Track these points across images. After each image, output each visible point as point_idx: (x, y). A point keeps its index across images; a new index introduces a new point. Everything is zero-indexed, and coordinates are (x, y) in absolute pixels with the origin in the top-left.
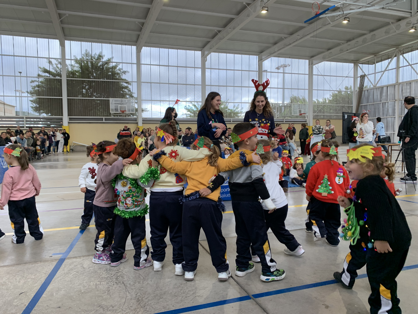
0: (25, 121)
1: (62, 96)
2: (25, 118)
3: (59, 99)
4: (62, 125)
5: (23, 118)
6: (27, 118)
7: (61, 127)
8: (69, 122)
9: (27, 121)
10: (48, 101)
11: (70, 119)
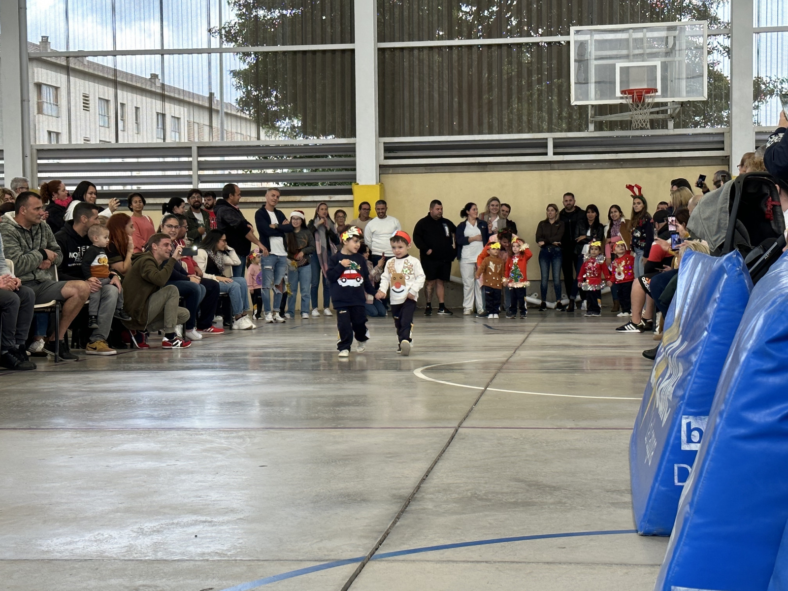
0: (195, 165)
1: (353, 40)
3: (343, 51)
4: (354, 179)
5: (185, 150)
6: (203, 150)
7: (350, 192)
8: (381, 167)
9: (202, 166)
10: (294, 70)
11: (390, 150)
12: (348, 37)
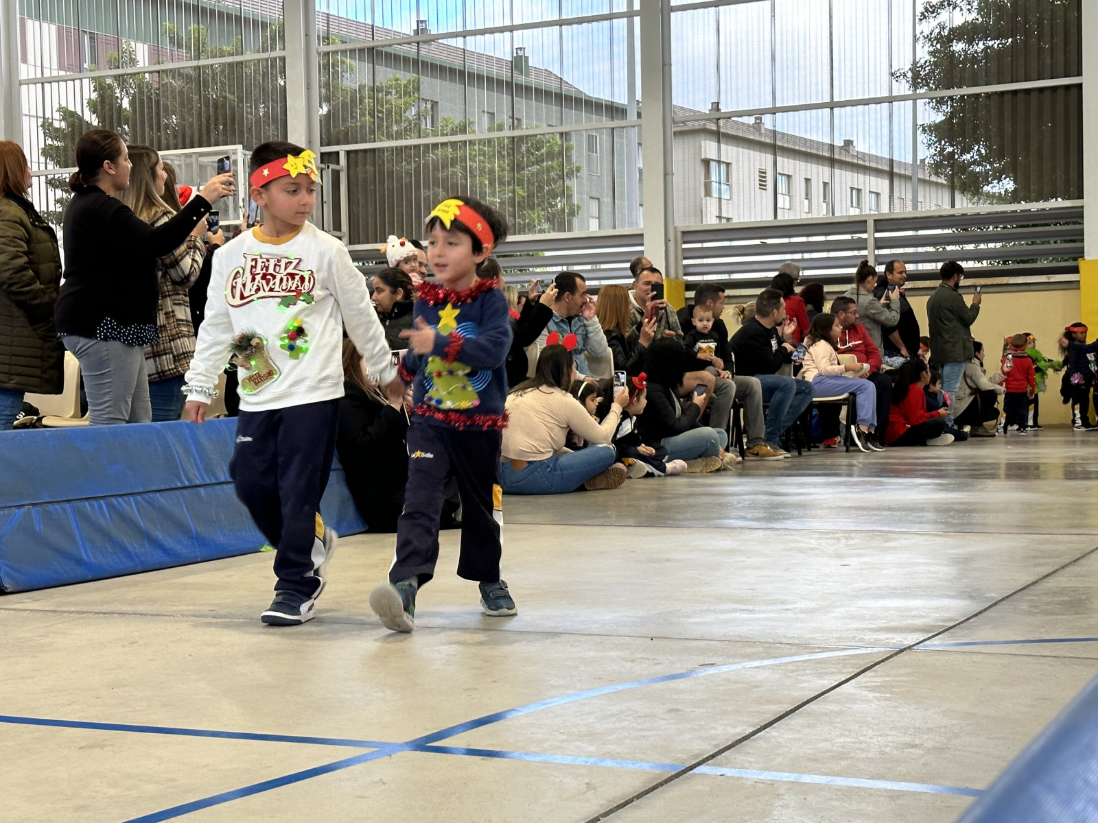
0: (871, 244)
1: (1080, 74)
2: (871, 225)
3: (1067, 87)
4: (1080, 253)
5: (857, 225)
6: (881, 224)
7: (1076, 270)
9: (879, 244)
10: (1001, 117)
12: (1074, 68)
